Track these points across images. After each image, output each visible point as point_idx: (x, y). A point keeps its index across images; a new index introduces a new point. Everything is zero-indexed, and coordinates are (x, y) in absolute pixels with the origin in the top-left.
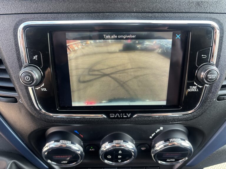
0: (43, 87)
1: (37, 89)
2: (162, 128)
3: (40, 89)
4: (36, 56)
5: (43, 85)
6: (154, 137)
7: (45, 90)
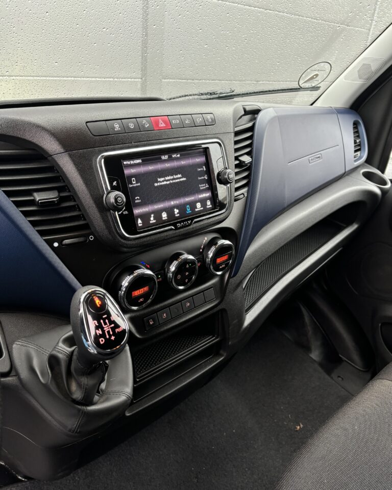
0: (124, 210)
1: (120, 213)
2: (206, 238)
3: (122, 213)
4: (115, 182)
5: (124, 208)
6: (203, 249)
7: (126, 212)
